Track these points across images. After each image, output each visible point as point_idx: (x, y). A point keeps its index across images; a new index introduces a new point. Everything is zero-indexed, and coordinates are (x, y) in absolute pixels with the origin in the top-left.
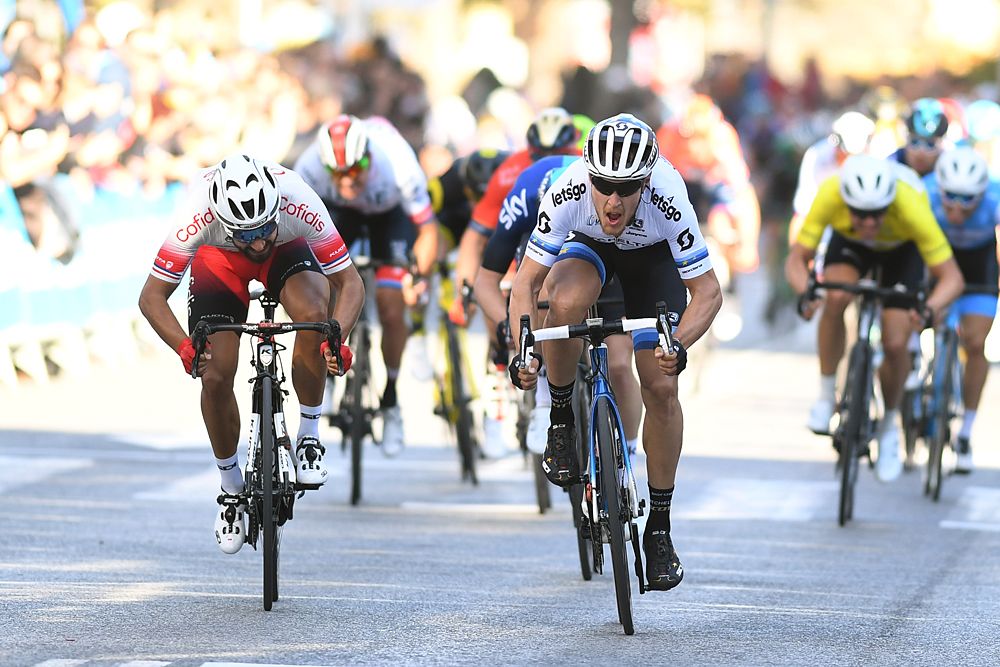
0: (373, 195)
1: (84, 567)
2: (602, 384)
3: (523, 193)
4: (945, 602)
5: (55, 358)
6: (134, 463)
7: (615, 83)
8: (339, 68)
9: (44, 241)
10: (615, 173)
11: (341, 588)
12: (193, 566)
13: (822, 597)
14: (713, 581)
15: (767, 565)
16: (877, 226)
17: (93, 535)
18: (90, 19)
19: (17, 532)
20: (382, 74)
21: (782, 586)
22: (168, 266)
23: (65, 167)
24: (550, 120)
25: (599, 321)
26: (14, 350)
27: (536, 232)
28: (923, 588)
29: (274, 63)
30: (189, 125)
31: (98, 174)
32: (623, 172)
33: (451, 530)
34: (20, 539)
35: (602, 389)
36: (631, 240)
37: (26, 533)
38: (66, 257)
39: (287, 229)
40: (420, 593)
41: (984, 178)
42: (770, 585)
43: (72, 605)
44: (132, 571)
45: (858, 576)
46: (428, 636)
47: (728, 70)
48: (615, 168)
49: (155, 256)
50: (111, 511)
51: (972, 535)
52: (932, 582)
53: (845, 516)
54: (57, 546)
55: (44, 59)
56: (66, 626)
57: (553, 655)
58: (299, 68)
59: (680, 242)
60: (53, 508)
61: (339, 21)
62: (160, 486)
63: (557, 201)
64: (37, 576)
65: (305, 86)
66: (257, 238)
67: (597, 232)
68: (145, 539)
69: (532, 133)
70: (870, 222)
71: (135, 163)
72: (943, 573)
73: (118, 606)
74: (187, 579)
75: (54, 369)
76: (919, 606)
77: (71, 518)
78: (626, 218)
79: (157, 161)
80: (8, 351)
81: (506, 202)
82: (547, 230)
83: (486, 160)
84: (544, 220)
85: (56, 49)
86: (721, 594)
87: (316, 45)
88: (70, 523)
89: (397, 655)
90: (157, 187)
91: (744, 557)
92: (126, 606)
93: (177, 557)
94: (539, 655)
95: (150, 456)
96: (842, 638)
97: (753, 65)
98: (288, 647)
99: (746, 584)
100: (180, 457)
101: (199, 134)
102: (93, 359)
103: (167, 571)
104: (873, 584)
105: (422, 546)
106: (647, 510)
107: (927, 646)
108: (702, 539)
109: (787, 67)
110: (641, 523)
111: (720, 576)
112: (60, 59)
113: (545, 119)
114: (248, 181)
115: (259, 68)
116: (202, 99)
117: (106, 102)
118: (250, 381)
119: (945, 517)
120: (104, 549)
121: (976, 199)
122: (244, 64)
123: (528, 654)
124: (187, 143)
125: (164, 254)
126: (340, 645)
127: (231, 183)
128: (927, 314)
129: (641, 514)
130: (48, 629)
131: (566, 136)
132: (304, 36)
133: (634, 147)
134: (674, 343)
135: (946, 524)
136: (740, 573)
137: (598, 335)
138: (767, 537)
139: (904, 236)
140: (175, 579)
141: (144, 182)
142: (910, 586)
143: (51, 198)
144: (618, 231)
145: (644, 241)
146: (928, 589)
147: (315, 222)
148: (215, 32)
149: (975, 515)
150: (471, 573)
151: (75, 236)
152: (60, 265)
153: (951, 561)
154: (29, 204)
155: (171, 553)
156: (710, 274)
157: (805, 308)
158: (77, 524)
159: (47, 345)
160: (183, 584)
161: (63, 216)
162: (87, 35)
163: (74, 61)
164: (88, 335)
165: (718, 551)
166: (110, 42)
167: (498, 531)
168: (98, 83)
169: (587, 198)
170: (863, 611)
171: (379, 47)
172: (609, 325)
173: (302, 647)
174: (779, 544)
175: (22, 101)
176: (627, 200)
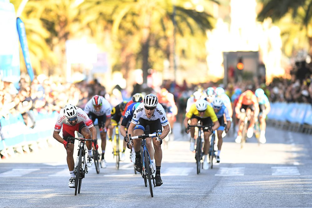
0: (101, 111)
1: (39, 191)
2: (145, 147)
3: (129, 110)
4: (217, 191)
5: (31, 148)
6: (48, 169)
7: (144, 87)
8: (88, 86)
9: (28, 124)
10: (149, 106)
11: (92, 193)
12: (61, 190)
13: (191, 191)
14: (168, 189)
15: (179, 185)
16: (204, 114)
17: (41, 184)
18: (36, 78)
19: (25, 184)
20: (96, 87)
21: (183, 189)
22: (57, 128)
23: (32, 109)
24: (137, 96)
25: (144, 135)
26: (23, 147)
27: (133, 117)
28: (212, 188)
29: (74, 85)
30: (57, 99)
31: (39, 110)
32: (151, 105)
33: (114, 180)
34: (26, 186)
35: (145, 148)
36: (153, 119)
37: (27, 184)
38: (33, 127)
39: (79, 119)
40: (108, 193)
41: (222, 104)
42: (180, 189)
43: (37, 199)
44: (49, 191)
45: (198, 186)
46: (110, 202)
47: (168, 83)
48: (150, 105)
49: (55, 126)
50: (44, 179)
51: (221, 177)
52: (214, 187)
53: (198, 172)
54: (33, 187)
55: (26, 86)
56: (36, 203)
57: (136, 205)
58: (79, 86)
59: (162, 119)
60: (32, 179)
61: (87, 76)
62: (54, 173)
63: (137, 112)
64: (29, 193)
65: (80, 90)
66: (73, 120)
67: (146, 118)
68: (51, 184)
69: (134, 99)
70: (202, 113)
71: (46, 107)
72: (216, 185)
73: (46, 199)
74: (60, 193)
75: (31, 150)
76: (211, 192)
77: (36, 181)
78: (152, 115)
79: (51, 107)
80: (21, 147)
81: (126, 112)
82: (135, 117)
83: (125, 104)
84: (135, 115)
85: (29, 84)
86: (170, 191)
87: (83, 81)
88: (36, 182)
89: (104, 206)
90: (51, 112)
91: (175, 183)
92: (48, 198)
93: (58, 188)
94: (133, 205)
95: (51, 167)
96: (196, 199)
97: (172, 82)
98: (82, 206)
99: (175, 189)
100: (58, 167)
101: (59, 101)
102: (39, 148)
103: (56, 191)
104: (201, 188)
105: (108, 184)
106: (155, 172)
107: (213, 200)
108: (166, 180)
109: (180, 82)
110: (154, 175)
111: (170, 187)
112: (30, 86)
113: (136, 96)
114: (71, 109)
115: (71, 87)
116: (59, 93)
117: (40, 95)
118: (78, 150)
119: (216, 173)
120: (43, 187)
121: (220, 108)
122: (68, 86)
123: (131, 205)
124: (56, 103)
125: (56, 126)
126: (92, 205)
127: (67, 109)
128: (212, 130)
129: (154, 173)
130: (32, 204)
131: (140, 100)
132: (80, 80)
133: (153, 100)
134: (160, 139)
135: (216, 175)
136: (174, 187)
137: (144, 137)
138: (179, 179)
139: (209, 116)
140: (58, 192)
141: (48, 111)
142: (209, 188)
143: (29, 115)
144: (150, 117)
145: (155, 119)
146: (213, 188)
147: (85, 117)
148: (61, 79)
149: (222, 173)
150: (118, 189)
151: (34, 123)
152: (31, 129)
153: (218, 183)
154: (25, 117)
155: (57, 187)
156: (168, 125)
157: (187, 131)
158: (37, 182)
159: (30, 145)
160: (59, 193)
161: (32, 119)
162: (35, 81)
163: (33, 87)
164: (38, 143)
165: (169, 182)
166: (40, 82)
167: (124, 180)
168: (38, 91)
169: (144, 111)
170: (199, 194)
171: (96, 81)
172: (146, 135)
173: (85, 205)
174: (182, 180)
175: (22, 95)
176: (152, 111)
